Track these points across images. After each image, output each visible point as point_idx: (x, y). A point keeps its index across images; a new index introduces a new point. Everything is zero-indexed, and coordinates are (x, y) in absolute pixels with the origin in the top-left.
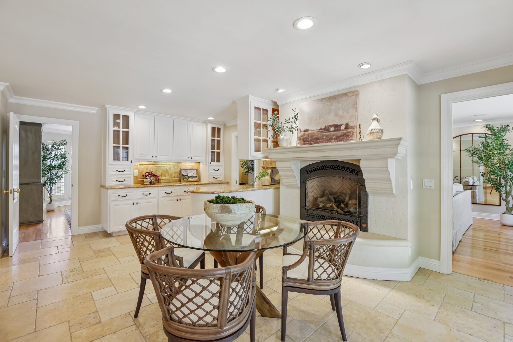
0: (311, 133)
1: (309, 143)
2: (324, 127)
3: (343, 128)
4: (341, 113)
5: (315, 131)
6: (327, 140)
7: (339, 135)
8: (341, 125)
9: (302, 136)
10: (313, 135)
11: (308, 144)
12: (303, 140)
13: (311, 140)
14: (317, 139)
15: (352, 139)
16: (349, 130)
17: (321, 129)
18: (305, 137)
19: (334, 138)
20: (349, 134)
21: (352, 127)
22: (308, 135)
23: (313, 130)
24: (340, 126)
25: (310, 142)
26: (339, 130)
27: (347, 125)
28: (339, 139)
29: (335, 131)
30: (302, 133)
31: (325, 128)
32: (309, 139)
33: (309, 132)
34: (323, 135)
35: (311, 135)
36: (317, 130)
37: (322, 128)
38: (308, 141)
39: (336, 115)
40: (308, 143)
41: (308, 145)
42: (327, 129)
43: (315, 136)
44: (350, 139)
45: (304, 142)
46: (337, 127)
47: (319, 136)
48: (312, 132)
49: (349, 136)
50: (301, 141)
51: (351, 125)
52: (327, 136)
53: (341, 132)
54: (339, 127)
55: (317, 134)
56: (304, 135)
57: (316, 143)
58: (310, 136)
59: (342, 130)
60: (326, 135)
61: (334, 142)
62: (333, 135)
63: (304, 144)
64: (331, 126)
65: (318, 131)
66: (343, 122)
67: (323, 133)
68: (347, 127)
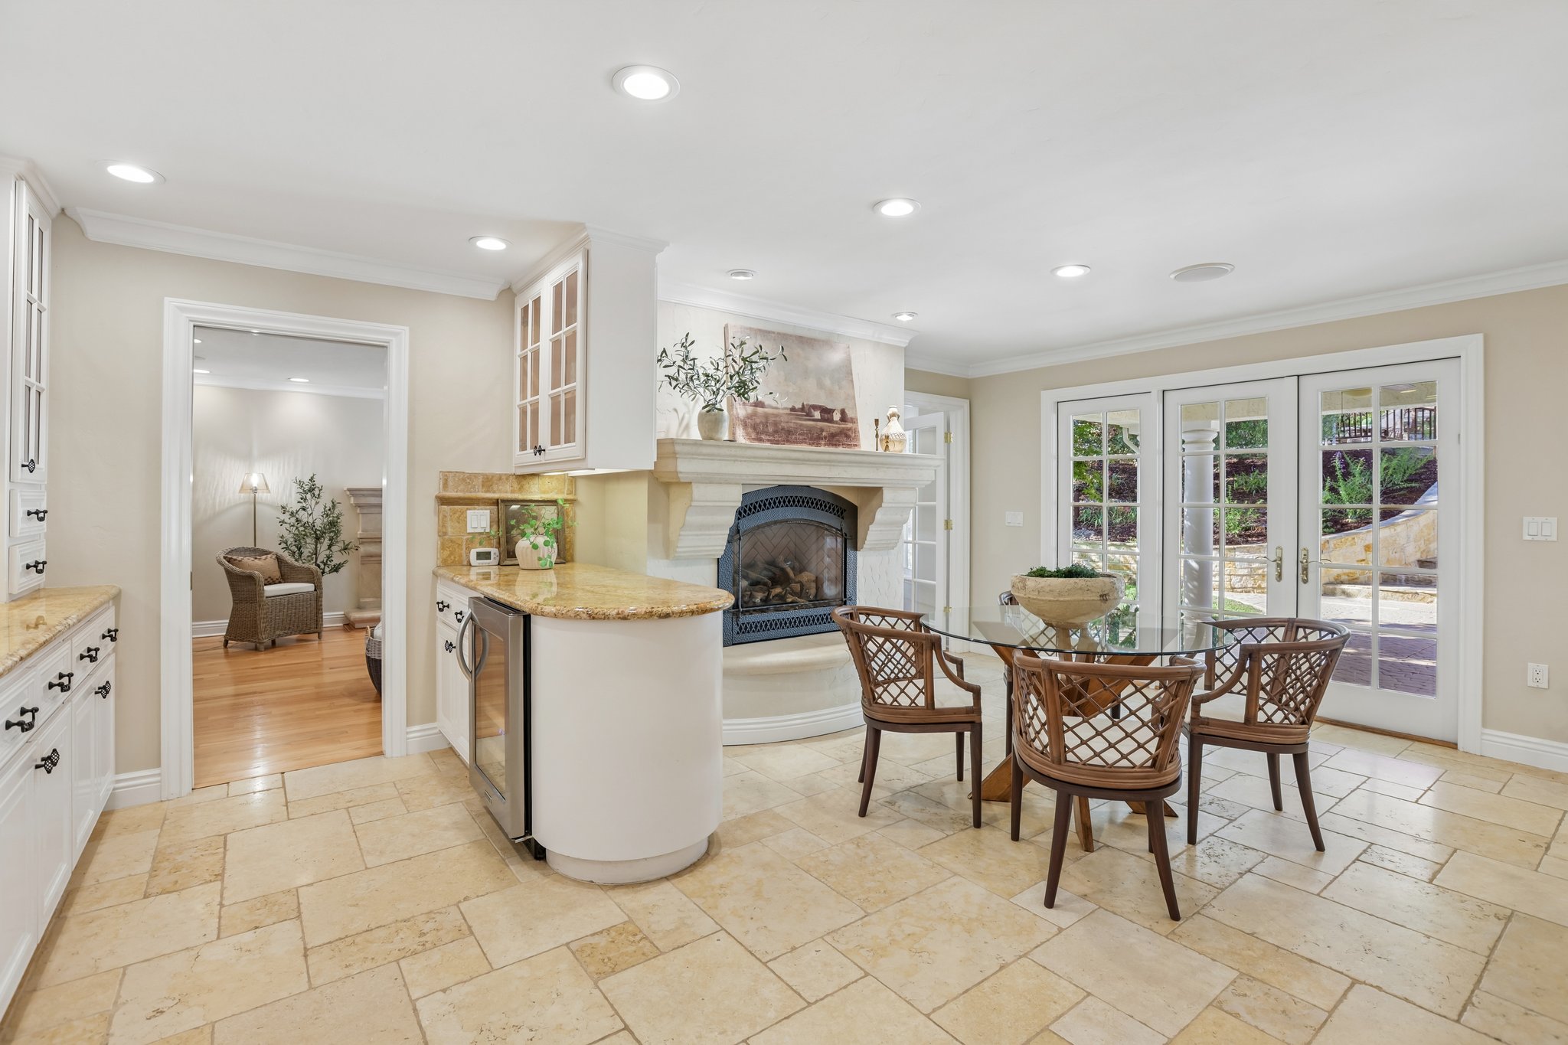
0: (773, 414)
1: (771, 438)
2: (798, 406)
3: (837, 416)
4: (827, 382)
5: (781, 411)
6: (811, 439)
7: (830, 431)
8: (833, 411)
9: (750, 416)
10: (778, 419)
11: (768, 440)
12: (755, 427)
13: (776, 432)
15: (856, 445)
16: (849, 425)
17: (793, 409)
18: (758, 421)
19: (825, 437)
20: (850, 433)
21: (855, 419)
22: (766, 416)
23: (776, 408)
24: (830, 411)
25: (773, 436)
26: (831, 421)
27: (843, 412)
28: (832, 439)
29: (823, 420)
30: (749, 409)
31: (803, 409)
32: (770, 429)
33: (766, 410)
34: (801, 425)
35: (773, 419)
36: (785, 408)
37: (797, 407)
38: (767, 433)
39: (820, 385)
40: (768, 438)
41: (768, 445)
42: (806, 411)
43: (783, 424)
44: (852, 443)
45: (758, 433)
46: (826, 412)
47: (789, 425)
48: (775, 411)
49: (849, 436)
50: (752, 431)
51: (850, 414)
52: (810, 429)
53: (835, 425)
54: (829, 413)
55: (785, 418)
56: (755, 415)
57: (788, 441)
58: (771, 420)
59: (836, 422)
60: (807, 426)
61: (825, 445)
62: (822, 430)
63: (760, 440)
64: (815, 407)
65: (788, 412)
66: (836, 404)
67: (799, 420)
68: (844, 418)
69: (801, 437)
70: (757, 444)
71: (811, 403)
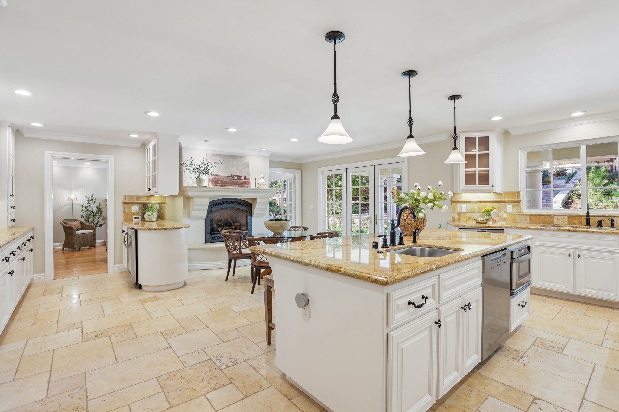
2: (230, 175)
3: (243, 178)
4: (240, 168)
5: (224, 177)
6: (234, 185)
7: (241, 182)
8: (242, 176)
9: (213, 179)
10: (223, 179)
11: (219, 185)
12: (215, 182)
13: (222, 183)
14: (226, 183)
16: (247, 180)
17: (228, 176)
18: (216, 180)
19: (239, 184)
20: (247, 183)
21: (248, 178)
22: (219, 179)
23: (222, 176)
26: (241, 179)
27: (245, 177)
28: (241, 185)
29: (238, 179)
30: (213, 177)
31: (231, 176)
32: (220, 182)
33: (219, 177)
35: (221, 179)
38: (219, 184)
39: (238, 169)
41: (219, 187)
42: (232, 177)
43: (224, 181)
44: (248, 186)
45: (216, 184)
46: (239, 177)
47: (227, 181)
48: (222, 177)
49: (247, 184)
50: (213, 183)
51: (247, 177)
55: (225, 179)
56: (215, 178)
59: (243, 180)
60: (233, 181)
61: (238, 186)
62: (237, 182)
64: (235, 176)
65: (226, 177)
66: (243, 174)
67: (230, 179)
68: (245, 178)
69: (230, 184)
70: (215, 187)
71: (234, 174)
